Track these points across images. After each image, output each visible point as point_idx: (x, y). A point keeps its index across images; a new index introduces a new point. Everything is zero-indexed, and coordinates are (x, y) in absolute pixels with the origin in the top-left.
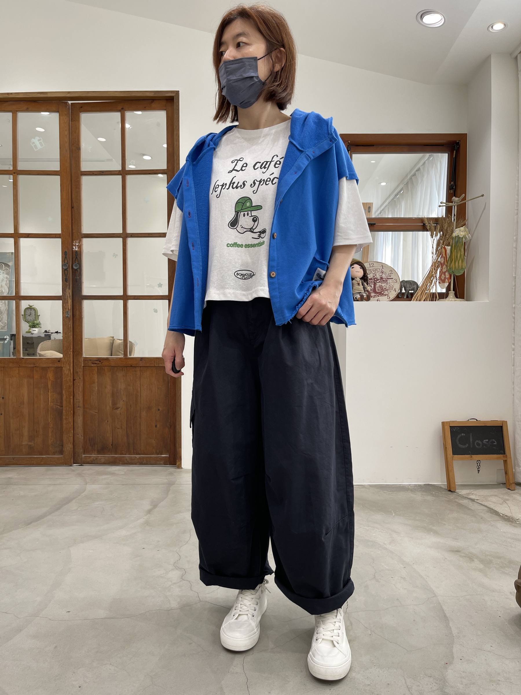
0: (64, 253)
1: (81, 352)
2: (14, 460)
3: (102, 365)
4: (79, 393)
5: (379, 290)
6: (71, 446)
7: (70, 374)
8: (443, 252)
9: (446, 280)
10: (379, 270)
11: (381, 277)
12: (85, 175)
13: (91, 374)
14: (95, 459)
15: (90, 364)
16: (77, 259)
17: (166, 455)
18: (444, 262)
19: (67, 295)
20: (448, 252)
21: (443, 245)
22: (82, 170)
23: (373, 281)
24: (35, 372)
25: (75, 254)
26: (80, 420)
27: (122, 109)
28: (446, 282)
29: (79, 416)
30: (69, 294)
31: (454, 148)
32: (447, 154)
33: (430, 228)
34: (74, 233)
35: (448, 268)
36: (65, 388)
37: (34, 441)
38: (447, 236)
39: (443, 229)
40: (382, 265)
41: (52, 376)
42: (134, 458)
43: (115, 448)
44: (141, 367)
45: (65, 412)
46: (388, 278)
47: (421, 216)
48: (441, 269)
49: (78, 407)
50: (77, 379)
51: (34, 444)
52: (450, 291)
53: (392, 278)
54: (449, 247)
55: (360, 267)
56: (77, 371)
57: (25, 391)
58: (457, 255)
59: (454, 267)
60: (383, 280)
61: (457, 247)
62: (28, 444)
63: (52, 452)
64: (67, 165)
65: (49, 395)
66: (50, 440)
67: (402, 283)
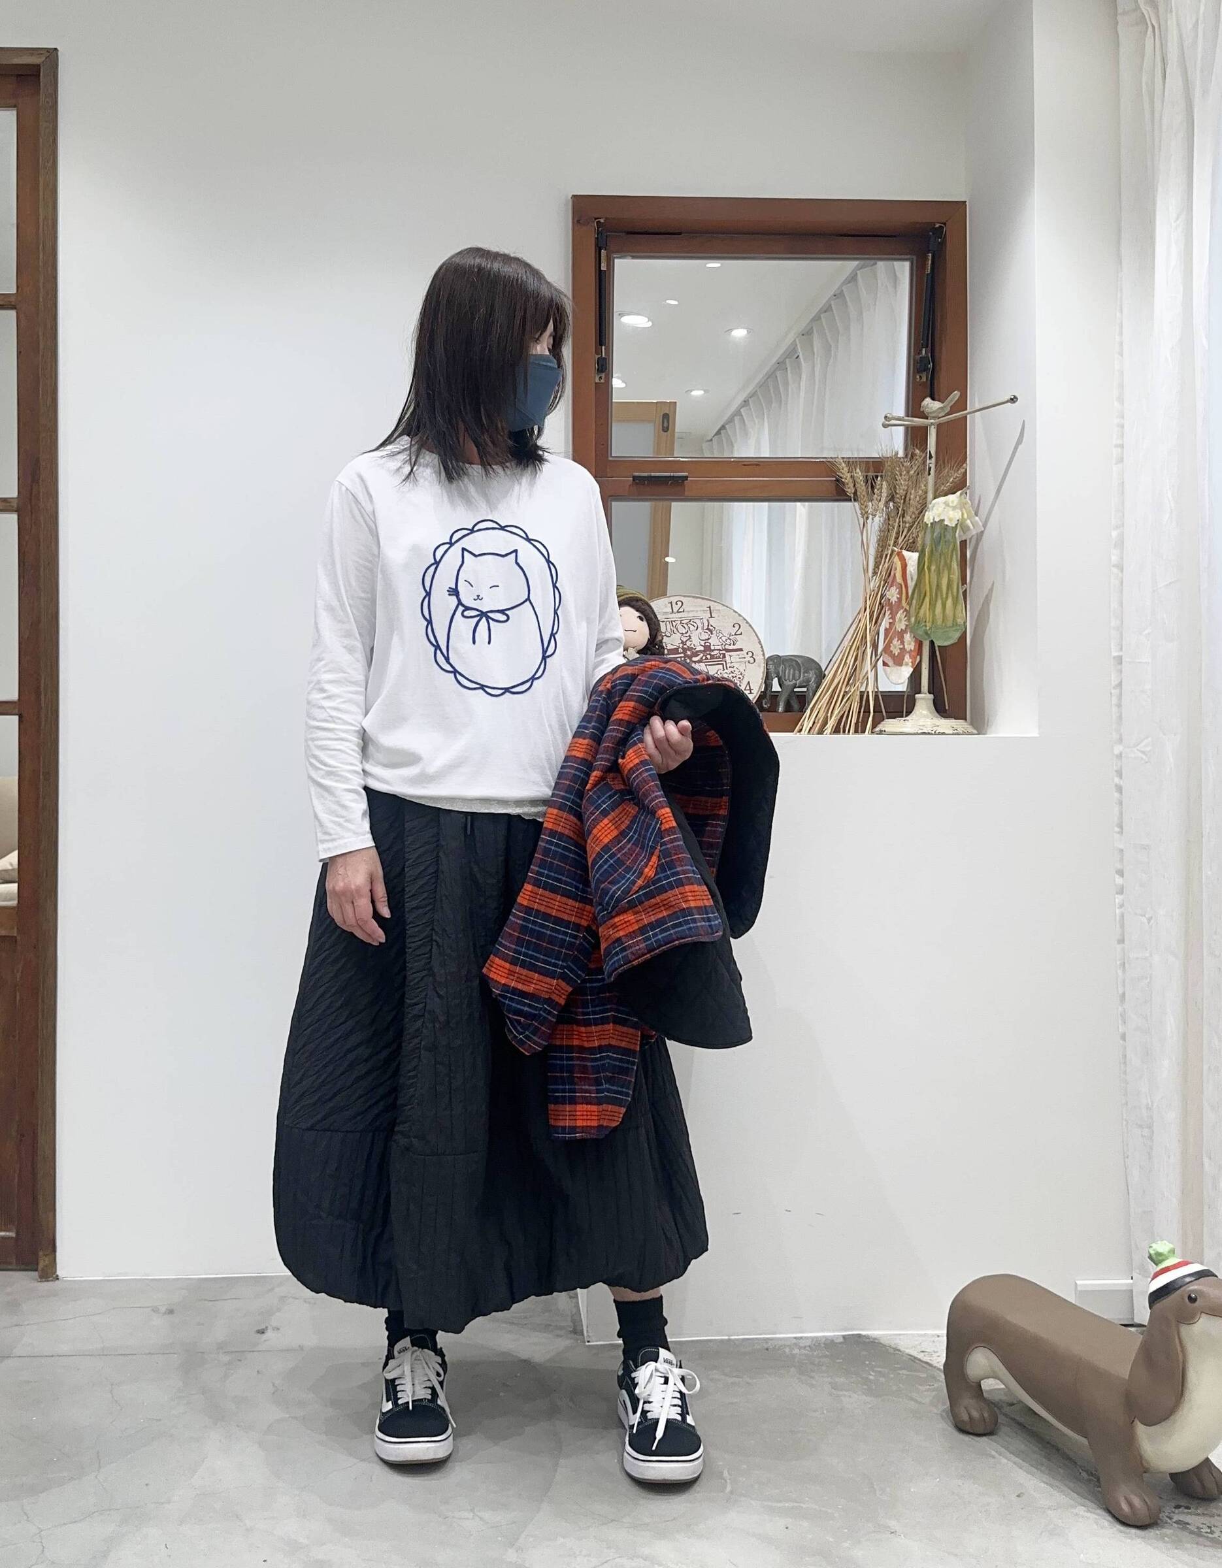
8: (896, 569)
9: (907, 659)
10: (698, 622)
11: (705, 646)
17: (6, 1231)
18: (900, 599)
20: (912, 569)
21: (894, 546)
23: (681, 657)
28: (907, 664)
31: (928, 247)
32: (907, 264)
33: (855, 493)
35: (913, 619)
38: (908, 518)
39: (896, 493)
40: (710, 607)
46: (727, 647)
47: (827, 454)
48: (891, 621)
52: (920, 692)
53: (741, 650)
54: (915, 555)
55: (638, 614)
58: (938, 579)
59: (929, 617)
60: (712, 653)
61: (938, 554)
67: (770, 663)
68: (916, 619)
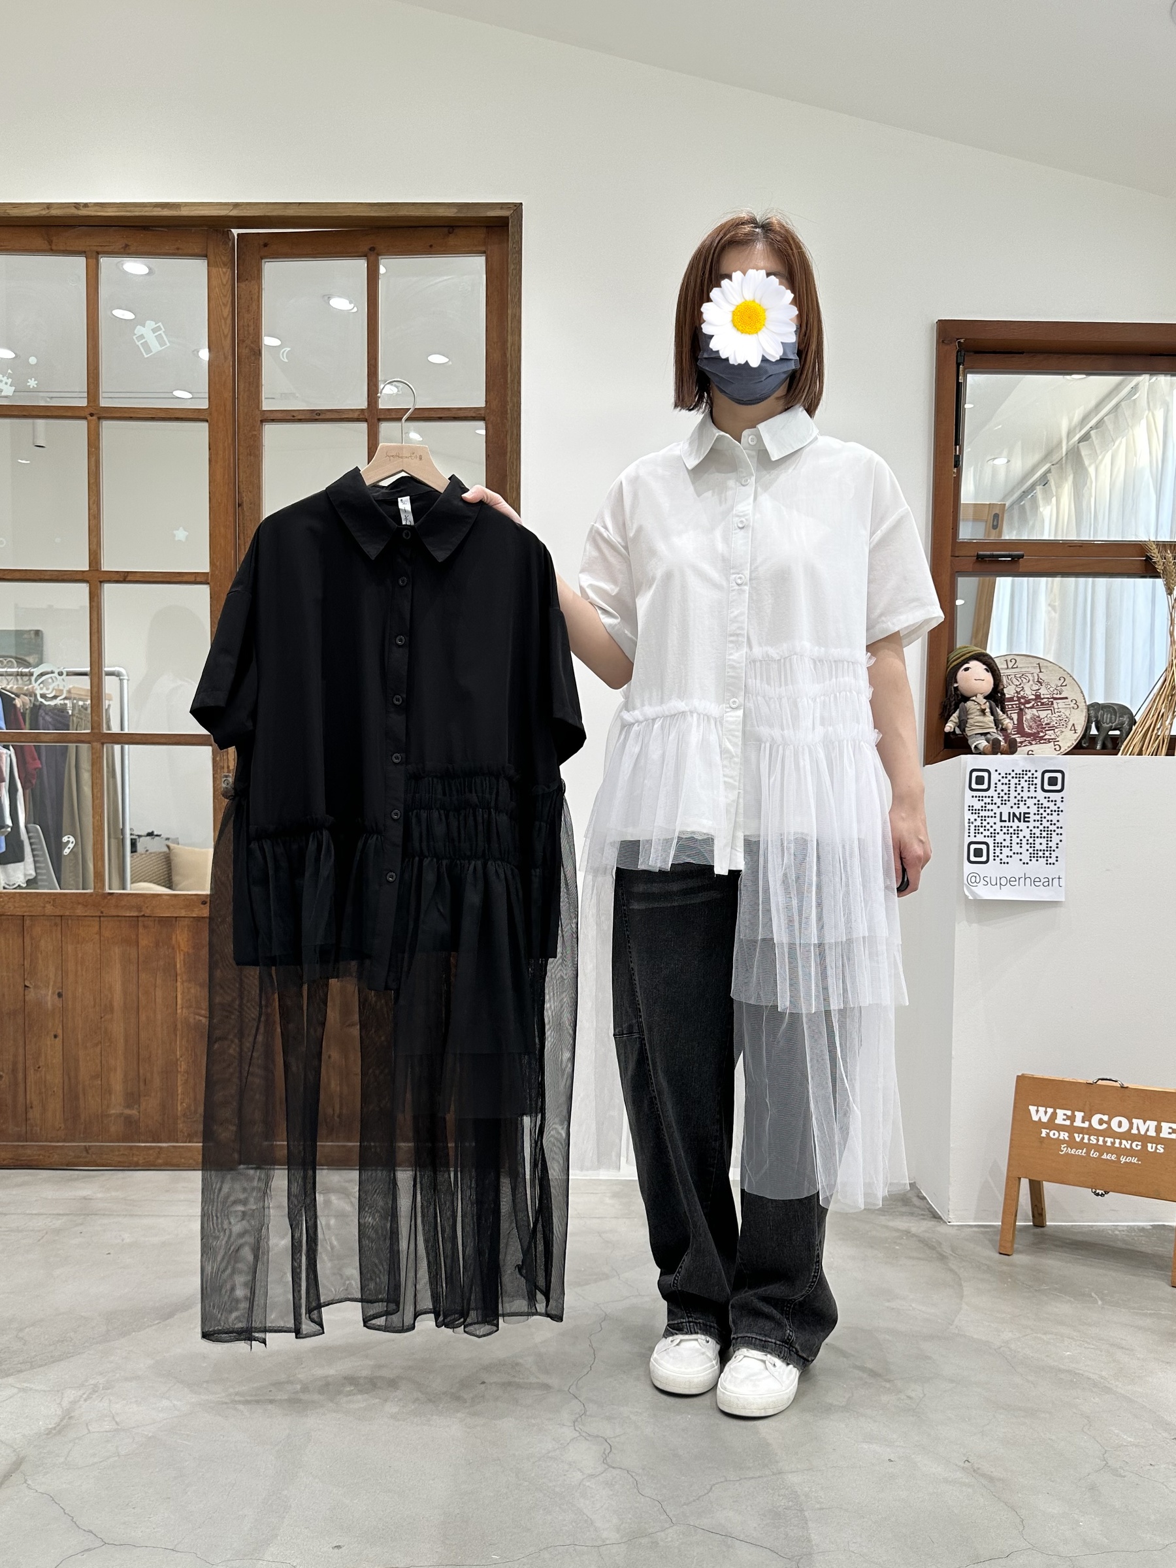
2: (88, 1153)
5: (1031, 727)
10: (1030, 676)
11: (1036, 695)
12: (274, 420)
22: (264, 409)
23: (1016, 704)
24: (141, 930)
27: (372, 249)
33: (1163, 569)
37: (139, 1106)
40: (1038, 664)
41: (186, 939)
42: (397, 1149)
43: (347, 1125)
46: (1055, 696)
47: (1140, 537)
51: (139, 1112)
53: (1066, 698)
55: (985, 668)
57: (115, 978)
60: (1042, 701)
62: (122, 1114)
63: (186, 1134)
64: (228, 395)
65: (179, 989)
66: (182, 1103)
67: (1090, 709)
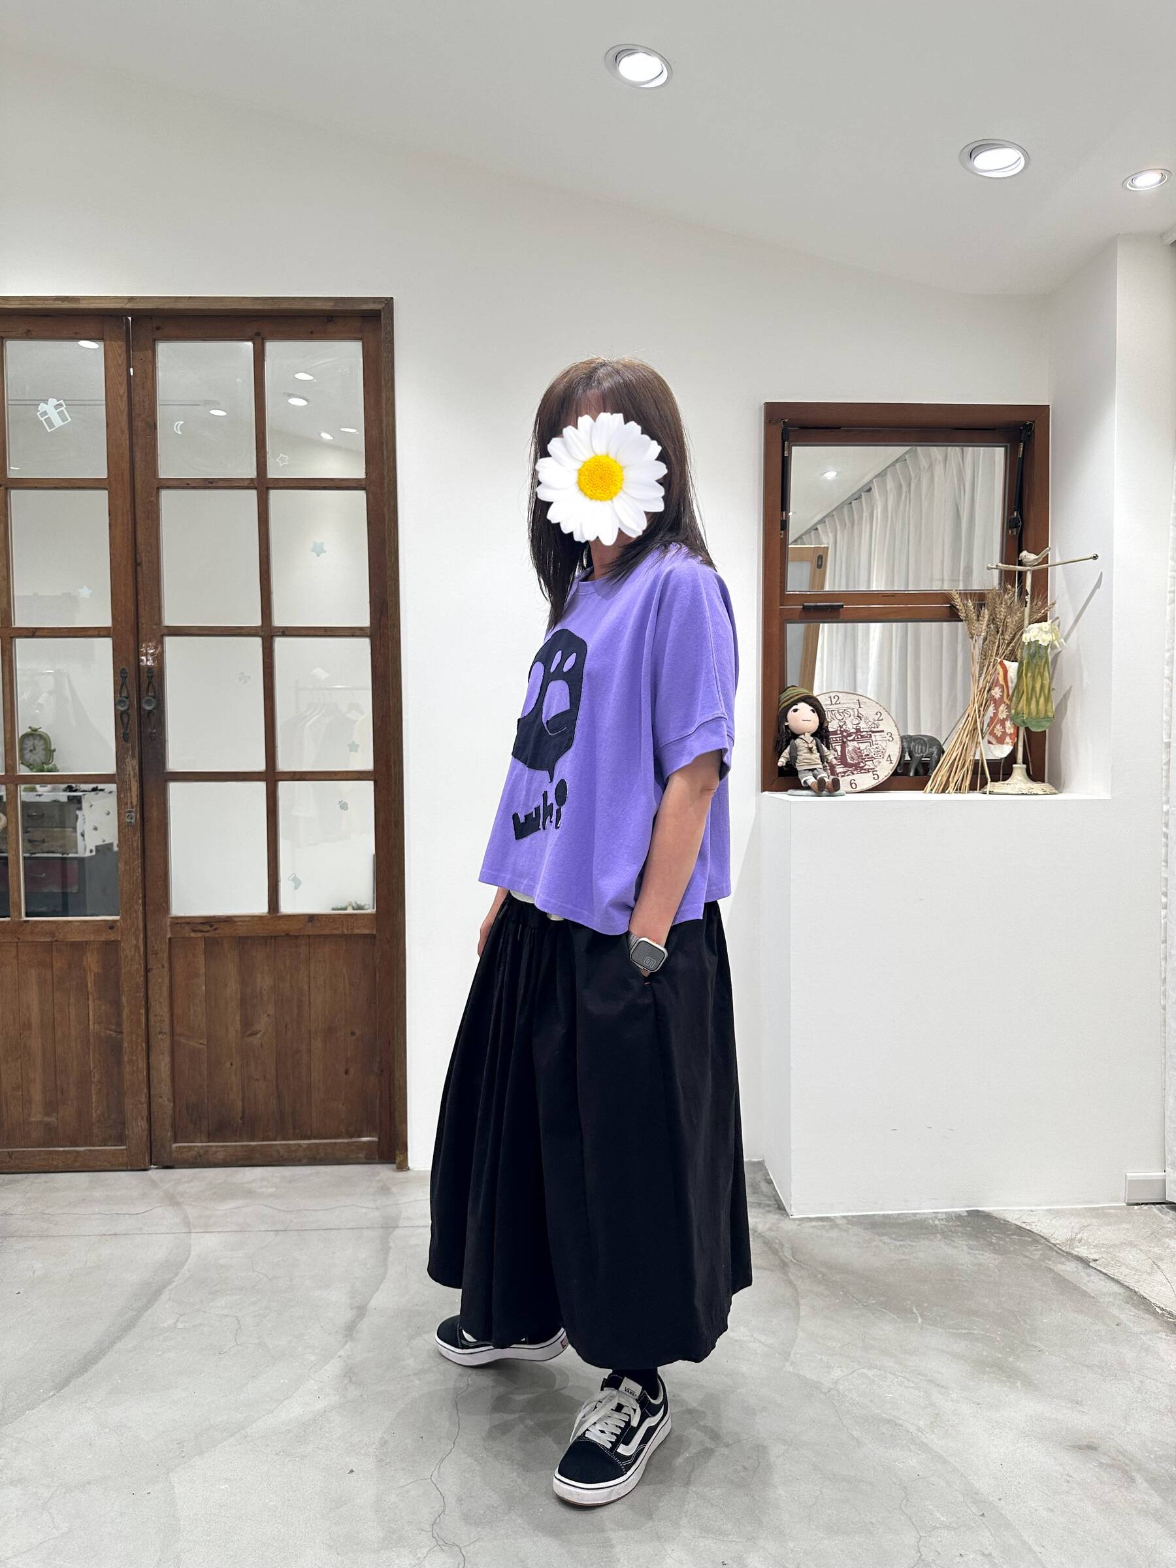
0: (119, 671)
1: (164, 905)
2: (11, 1158)
3: (217, 934)
4: (162, 1000)
5: (852, 758)
6: (143, 1124)
7: (137, 958)
8: (999, 674)
9: (1008, 739)
10: (851, 711)
11: (856, 729)
12: (168, 488)
13: (190, 956)
14: (202, 1152)
15: (187, 932)
16: (151, 685)
17: (370, 1137)
18: (1002, 696)
19: (128, 773)
21: (997, 654)
22: (160, 479)
23: (839, 737)
24: (54, 954)
25: (146, 675)
26: (162, 1065)
27: (259, 335)
28: (1008, 743)
29: (163, 1054)
30: (134, 769)
31: (1020, 438)
32: (1002, 450)
33: (967, 616)
34: (143, 624)
35: (1013, 711)
36: (126, 989)
37: (57, 1114)
38: (1007, 637)
39: (997, 618)
40: (858, 700)
41: (96, 961)
42: (297, 1147)
43: (249, 1126)
44: (309, 936)
45: (129, 1047)
46: (873, 729)
47: (944, 588)
48: (995, 711)
49: (160, 1033)
50: (155, 967)
51: (57, 1119)
52: (1016, 763)
53: (883, 731)
54: (1015, 665)
55: (811, 708)
56: (156, 948)
57: (32, 997)
58: (1033, 683)
59: (1026, 711)
60: (862, 734)
61: (1033, 665)
62: (41, 1122)
63: (100, 1138)
64: (125, 465)
65: (90, 1007)
66: (96, 1112)
67: (904, 741)
68: (1015, 712)
